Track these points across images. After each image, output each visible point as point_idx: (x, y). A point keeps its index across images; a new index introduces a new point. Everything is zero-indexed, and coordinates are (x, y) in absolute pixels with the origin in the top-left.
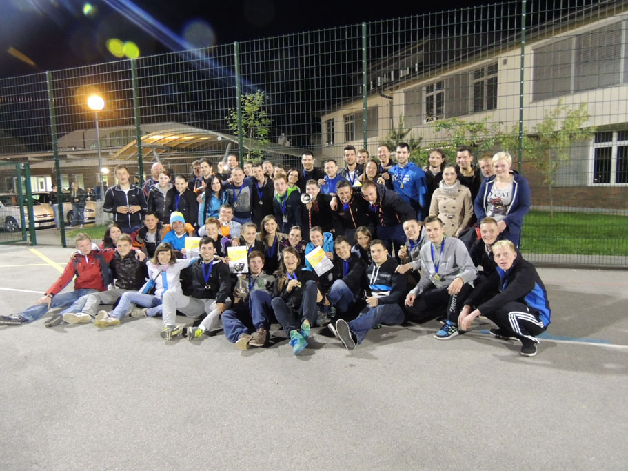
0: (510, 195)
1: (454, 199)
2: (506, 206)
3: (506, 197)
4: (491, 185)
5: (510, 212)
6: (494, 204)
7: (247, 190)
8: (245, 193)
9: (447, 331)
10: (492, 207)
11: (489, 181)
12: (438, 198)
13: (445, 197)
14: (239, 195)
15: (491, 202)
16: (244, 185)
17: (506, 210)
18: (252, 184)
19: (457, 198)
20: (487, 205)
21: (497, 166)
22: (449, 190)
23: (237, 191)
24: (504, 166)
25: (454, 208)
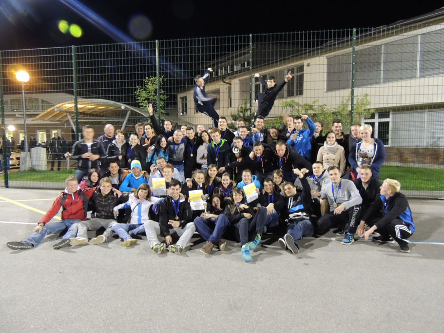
0: (373, 151)
1: (334, 154)
2: (370, 158)
3: (370, 153)
4: (359, 145)
5: (373, 162)
6: (362, 157)
7: (182, 146)
8: (182, 149)
9: (349, 239)
10: (361, 159)
11: (358, 142)
12: (323, 153)
13: (328, 152)
14: (177, 150)
15: (360, 156)
16: (181, 143)
17: (370, 161)
18: (186, 142)
19: (336, 154)
20: (357, 158)
21: (362, 134)
22: (331, 148)
23: (176, 147)
24: (366, 133)
25: (334, 160)
